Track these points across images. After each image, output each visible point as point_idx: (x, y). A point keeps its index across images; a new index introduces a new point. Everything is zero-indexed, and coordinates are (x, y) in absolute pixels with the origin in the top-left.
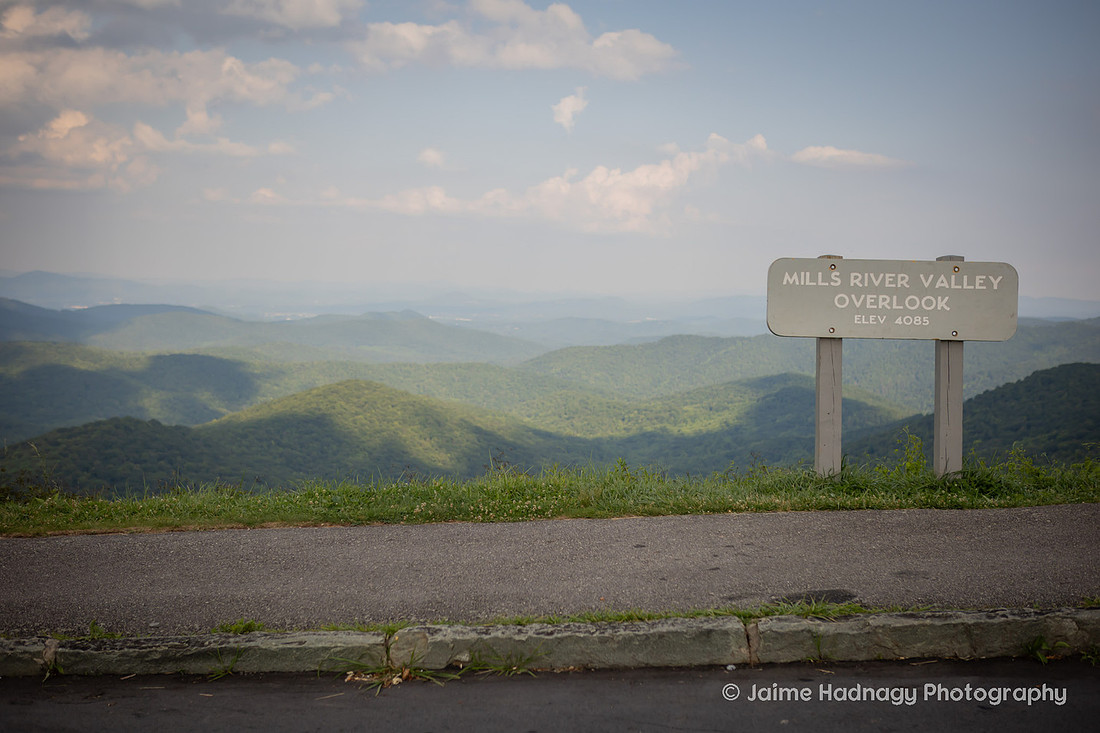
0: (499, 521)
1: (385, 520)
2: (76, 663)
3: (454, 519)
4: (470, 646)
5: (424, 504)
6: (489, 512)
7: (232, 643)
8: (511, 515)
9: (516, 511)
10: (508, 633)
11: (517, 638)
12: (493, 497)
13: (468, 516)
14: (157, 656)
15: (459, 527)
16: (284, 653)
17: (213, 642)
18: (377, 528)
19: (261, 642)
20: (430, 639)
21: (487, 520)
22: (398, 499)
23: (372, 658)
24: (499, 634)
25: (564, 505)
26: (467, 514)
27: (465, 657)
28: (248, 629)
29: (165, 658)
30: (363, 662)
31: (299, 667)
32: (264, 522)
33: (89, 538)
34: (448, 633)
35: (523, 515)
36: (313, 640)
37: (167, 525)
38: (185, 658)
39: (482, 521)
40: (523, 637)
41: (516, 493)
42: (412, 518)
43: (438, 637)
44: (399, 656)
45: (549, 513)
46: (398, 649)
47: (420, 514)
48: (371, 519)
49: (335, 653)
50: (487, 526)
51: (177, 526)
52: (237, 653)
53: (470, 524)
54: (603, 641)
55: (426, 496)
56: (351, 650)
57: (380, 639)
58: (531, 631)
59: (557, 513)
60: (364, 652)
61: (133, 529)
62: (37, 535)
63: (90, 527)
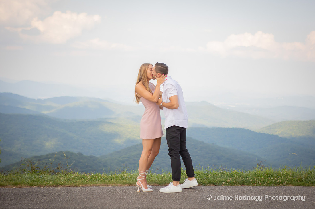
0: (263, 186)
1: (216, 184)
3: (244, 185)
5: (231, 178)
6: (259, 182)
8: (268, 184)
9: (270, 182)
12: (261, 177)
13: (250, 183)
15: (246, 187)
18: (213, 187)
21: (258, 185)
22: (219, 176)
25: (291, 181)
26: (250, 182)
32: (165, 183)
33: (96, 187)
35: (274, 184)
37: (127, 183)
39: (256, 186)
41: (270, 175)
42: (227, 184)
45: (284, 183)
47: (230, 182)
48: (210, 183)
50: (259, 187)
51: (131, 184)
53: (251, 187)
55: (231, 176)
59: (288, 184)
61: (113, 185)
62: (76, 186)
63: (96, 184)
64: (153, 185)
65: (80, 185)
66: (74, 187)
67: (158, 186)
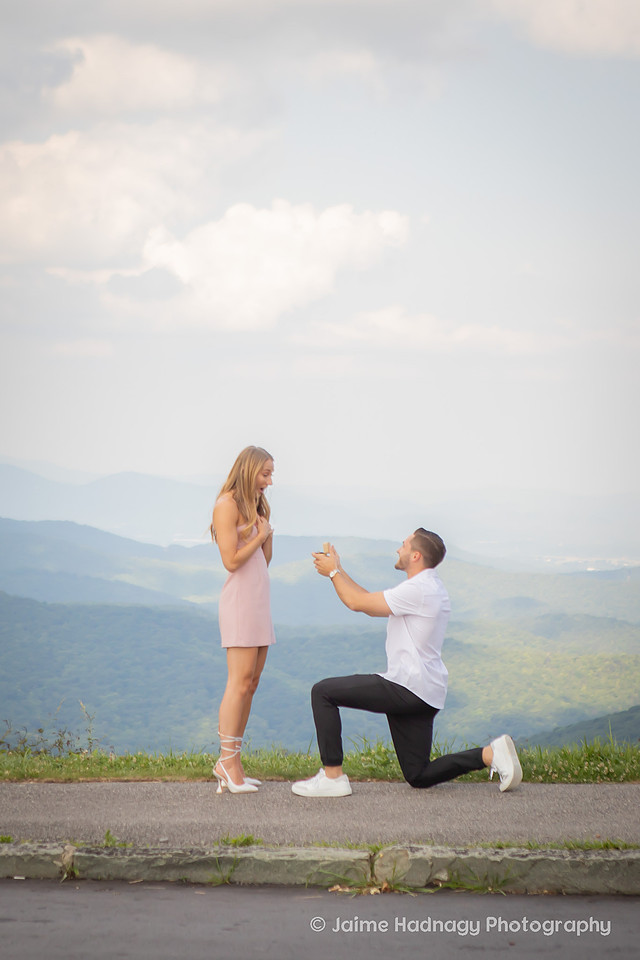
0: (561, 782)
2: (92, 867)
4: (450, 865)
7: (230, 853)
10: (484, 854)
11: (492, 858)
14: (162, 863)
16: (276, 865)
17: (212, 852)
19: (255, 853)
20: (411, 856)
21: (547, 780)
23: (357, 872)
24: (476, 855)
27: (444, 876)
28: (247, 843)
29: (170, 865)
30: (348, 877)
31: (290, 879)
33: (121, 784)
34: (427, 852)
36: (303, 854)
38: (187, 866)
40: (498, 858)
43: (419, 855)
44: (383, 872)
45: (621, 777)
46: (382, 866)
49: (324, 867)
52: (235, 863)
54: (575, 865)
56: (336, 865)
57: (365, 855)
58: (506, 854)
60: (350, 867)
61: (168, 778)
62: (69, 781)
63: (123, 775)
64: (272, 780)
65: (81, 779)
66: (65, 782)
67: (285, 781)
